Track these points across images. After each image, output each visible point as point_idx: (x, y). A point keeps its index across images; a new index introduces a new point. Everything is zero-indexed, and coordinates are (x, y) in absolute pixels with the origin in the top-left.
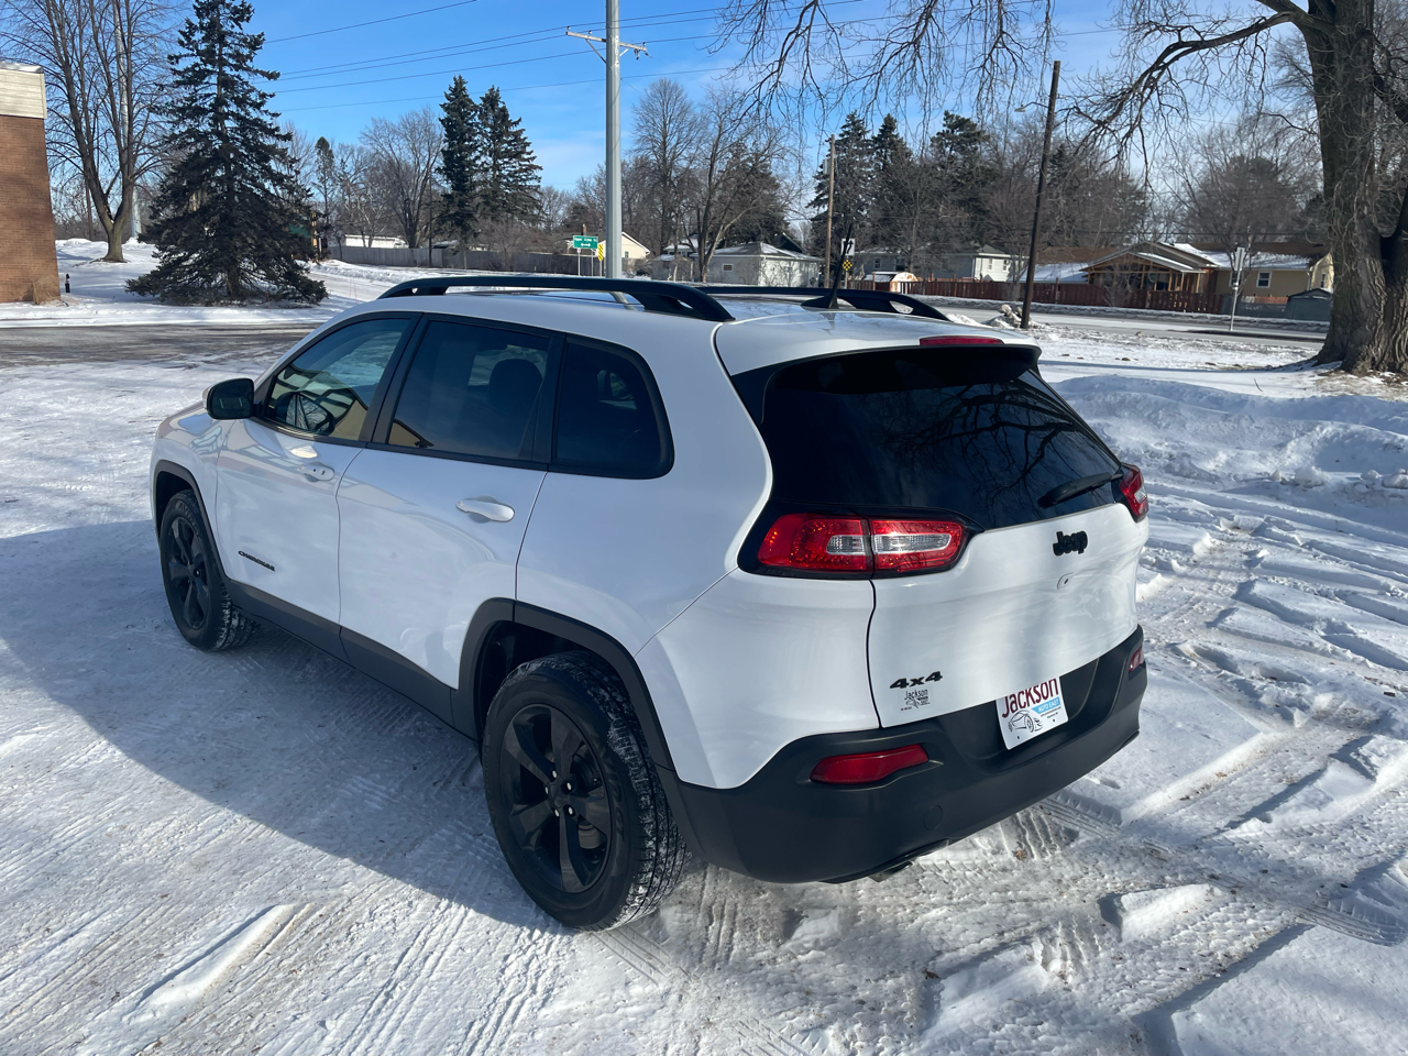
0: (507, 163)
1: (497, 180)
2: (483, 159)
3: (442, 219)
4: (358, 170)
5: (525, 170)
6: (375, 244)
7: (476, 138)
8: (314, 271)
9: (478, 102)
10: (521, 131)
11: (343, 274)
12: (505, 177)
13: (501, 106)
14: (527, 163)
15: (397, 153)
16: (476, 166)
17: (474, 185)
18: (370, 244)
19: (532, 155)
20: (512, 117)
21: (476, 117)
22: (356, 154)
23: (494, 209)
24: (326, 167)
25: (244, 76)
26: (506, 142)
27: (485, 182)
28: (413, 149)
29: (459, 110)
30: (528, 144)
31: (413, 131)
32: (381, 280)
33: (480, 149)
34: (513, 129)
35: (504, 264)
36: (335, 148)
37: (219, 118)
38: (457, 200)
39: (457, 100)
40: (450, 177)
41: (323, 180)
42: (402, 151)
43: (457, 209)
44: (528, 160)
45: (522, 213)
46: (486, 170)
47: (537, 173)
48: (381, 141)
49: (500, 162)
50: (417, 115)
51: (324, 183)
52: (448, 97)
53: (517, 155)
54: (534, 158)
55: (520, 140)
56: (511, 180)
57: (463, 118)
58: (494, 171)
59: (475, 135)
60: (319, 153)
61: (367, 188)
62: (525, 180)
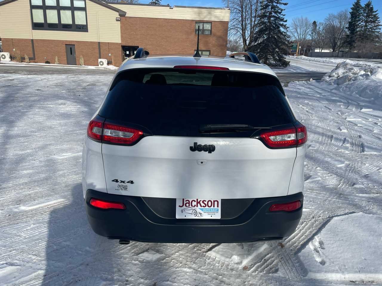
0: (370, 24)
1: (365, 30)
2: (362, 23)
3: (344, 43)
4: (323, 30)
5: (376, 26)
6: (323, 51)
7: (361, 17)
8: (288, 58)
9: (363, 6)
10: (377, 14)
11: (303, 60)
12: (368, 29)
13: (371, 6)
14: (377, 24)
15: (334, 23)
16: (359, 26)
17: (357, 32)
18: (321, 51)
19: (379, 21)
20: (374, 10)
21: (362, 11)
22: (324, 25)
23: (362, 39)
24: (314, 29)
25: (278, 5)
26: (371, 18)
27: (361, 30)
28: (340, 22)
29: (356, 9)
30: (379, 18)
31: (341, 17)
32: (312, 61)
33: (361, 20)
34: (374, 14)
35: (361, 56)
36: (317, 24)
37: (269, 17)
38: (350, 37)
39: (357, 6)
40: (349, 30)
41: (312, 33)
42: (336, 23)
43: (349, 39)
44: (377, 23)
45: (372, 40)
46: (362, 27)
47: (380, 27)
48: (331, 20)
49: (367, 24)
50: (343, 12)
51: (312, 34)
52: (354, 5)
53: (374, 22)
54: (380, 22)
55: (376, 17)
56: (370, 30)
57: (357, 11)
58: (365, 27)
59: (360, 16)
60: (313, 26)
61: (324, 35)
62: (375, 30)
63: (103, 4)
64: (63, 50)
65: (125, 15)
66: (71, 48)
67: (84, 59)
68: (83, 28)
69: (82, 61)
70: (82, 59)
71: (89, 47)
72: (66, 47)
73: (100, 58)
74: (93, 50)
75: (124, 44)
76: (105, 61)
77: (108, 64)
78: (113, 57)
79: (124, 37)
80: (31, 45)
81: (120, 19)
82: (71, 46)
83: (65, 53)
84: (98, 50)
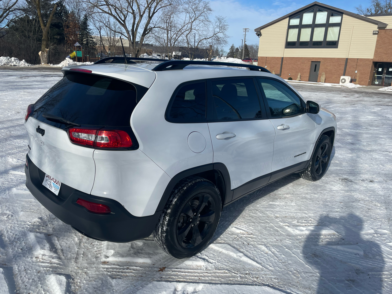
63: (362, 18)
64: (307, 67)
65: (386, 27)
66: (316, 65)
67: (326, 76)
68: (334, 44)
69: (323, 78)
70: (324, 76)
71: (335, 63)
72: (311, 64)
73: (344, 75)
74: (338, 66)
75: (377, 60)
76: (348, 78)
77: (351, 81)
78: (358, 75)
79: (378, 52)
80: (280, 63)
81: (378, 32)
82: (316, 63)
83: (309, 70)
84: (344, 66)
